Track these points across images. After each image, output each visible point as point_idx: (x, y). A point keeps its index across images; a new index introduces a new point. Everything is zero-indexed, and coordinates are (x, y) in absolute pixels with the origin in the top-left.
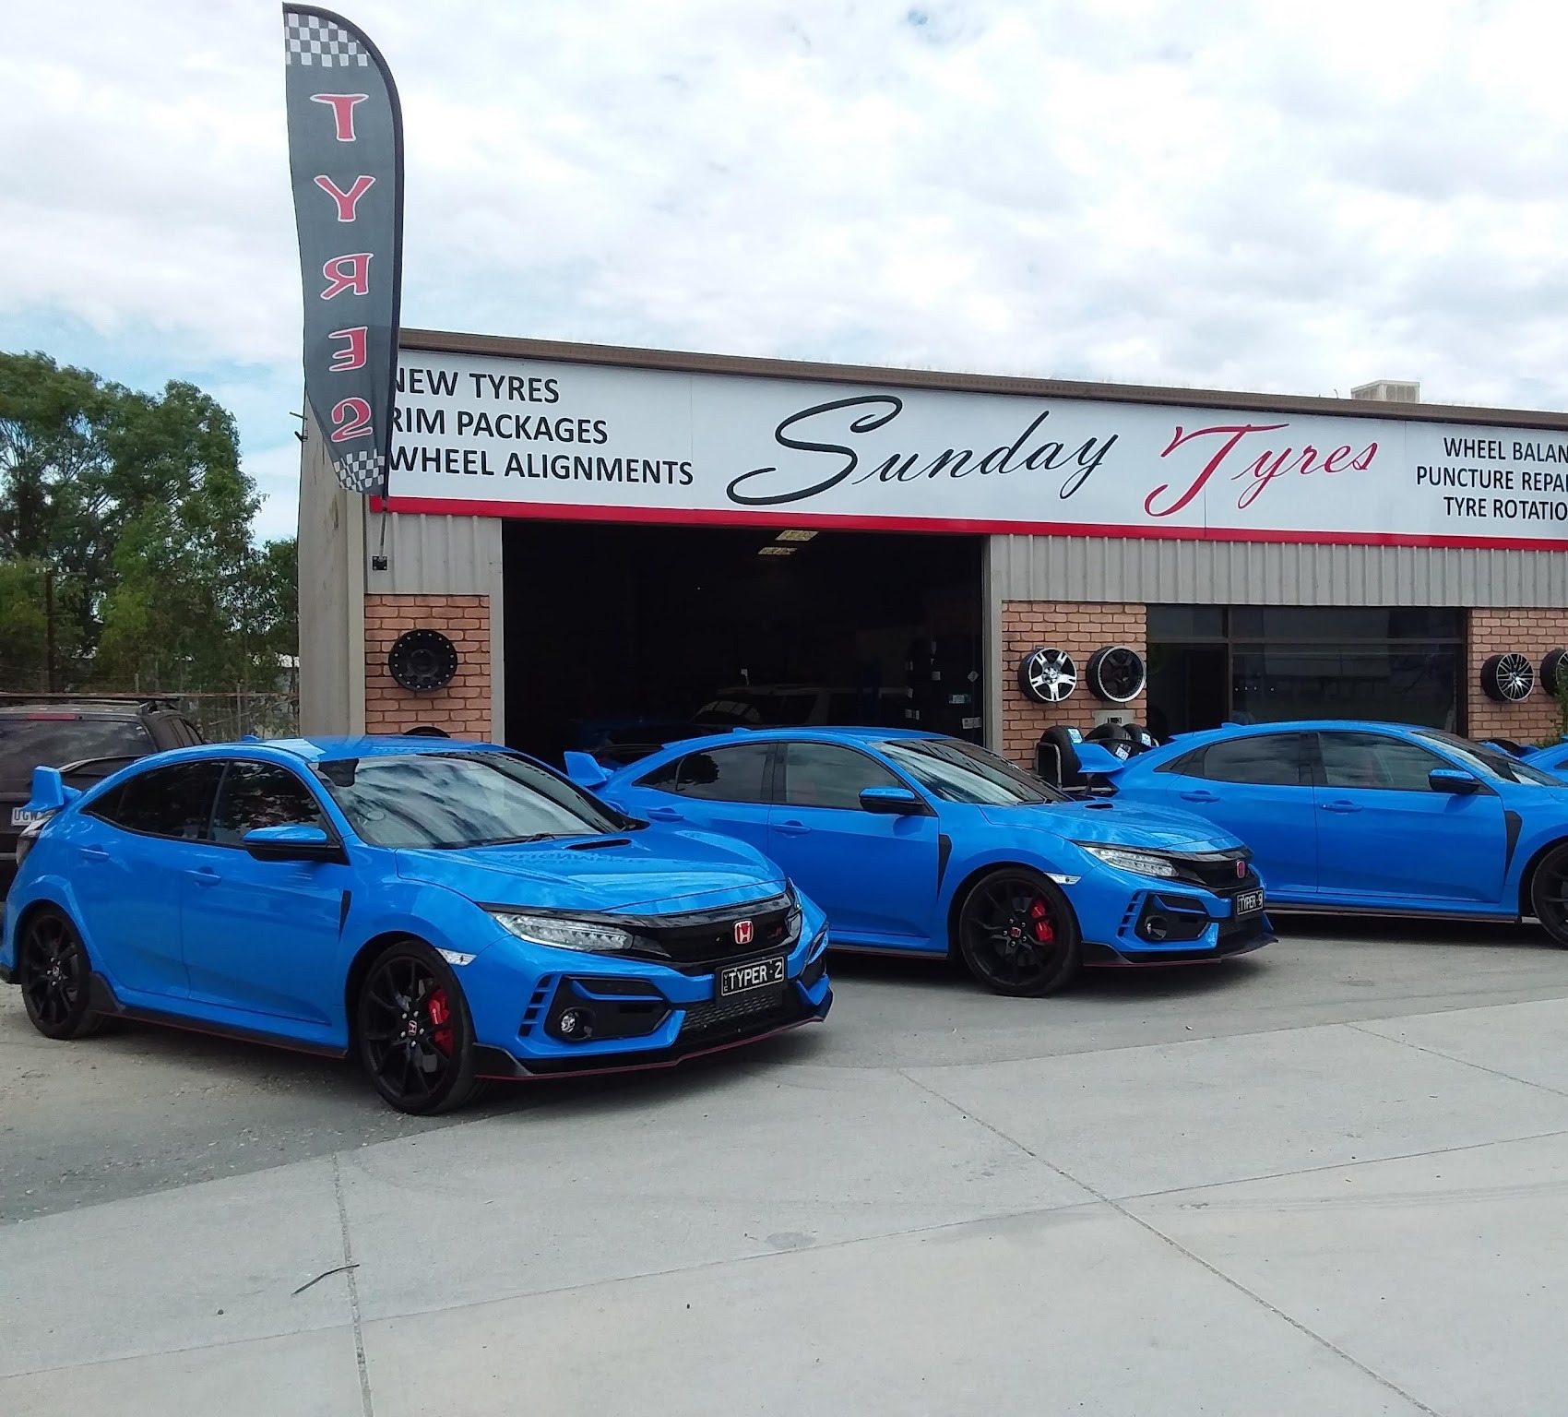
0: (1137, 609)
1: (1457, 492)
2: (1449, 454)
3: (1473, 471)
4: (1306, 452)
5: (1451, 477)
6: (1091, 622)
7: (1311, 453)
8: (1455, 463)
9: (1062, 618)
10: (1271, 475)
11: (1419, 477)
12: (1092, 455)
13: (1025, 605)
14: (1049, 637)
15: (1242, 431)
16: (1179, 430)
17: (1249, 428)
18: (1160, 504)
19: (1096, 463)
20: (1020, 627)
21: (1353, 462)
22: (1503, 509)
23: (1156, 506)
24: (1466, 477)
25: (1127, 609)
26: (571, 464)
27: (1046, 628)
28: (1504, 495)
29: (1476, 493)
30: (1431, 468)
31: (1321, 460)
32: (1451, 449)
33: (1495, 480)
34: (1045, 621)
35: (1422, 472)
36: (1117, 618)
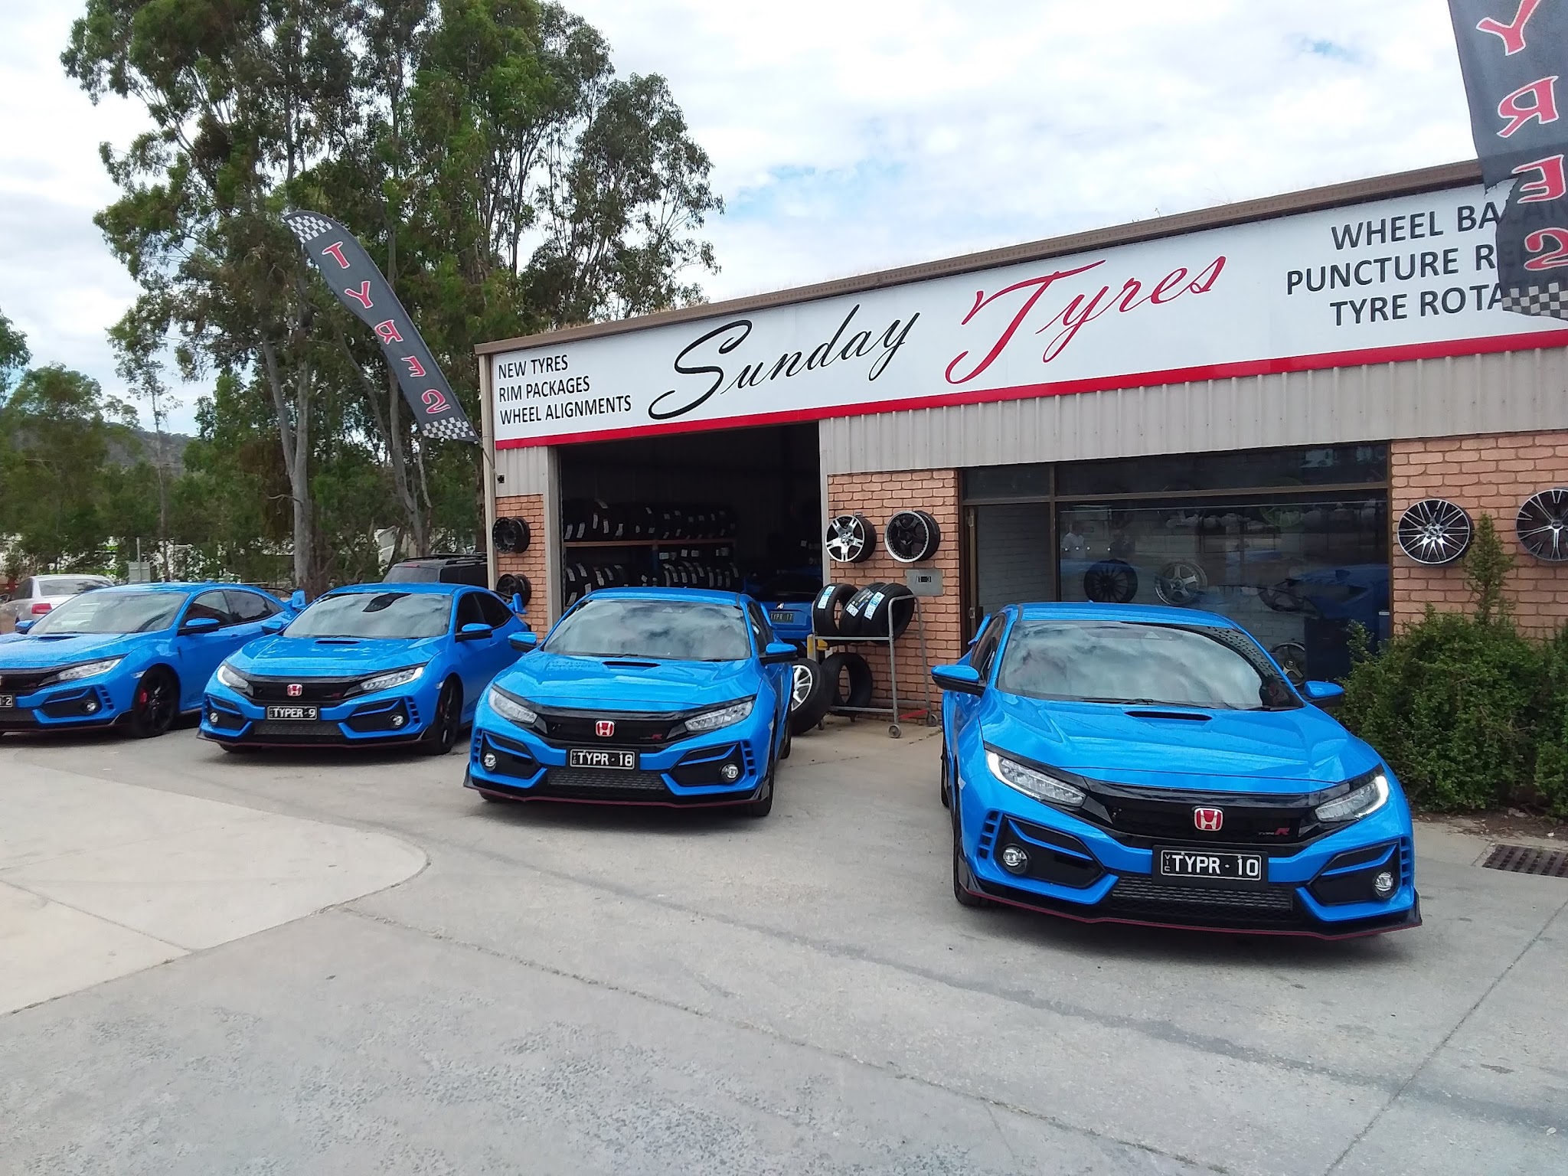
0: (944, 475)
1: (1355, 293)
2: (1339, 246)
3: (1382, 261)
4: (1125, 288)
5: (1340, 275)
6: (902, 489)
7: (1134, 286)
8: (1348, 256)
9: (876, 487)
10: (1083, 320)
11: (1291, 285)
12: (896, 337)
13: (846, 478)
14: (867, 504)
15: (1047, 280)
16: (980, 295)
17: (1057, 276)
18: (960, 371)
19: (900, 343)
20: (842, 497)
21: (1190, 286)
22: (1438, 304)
23: (957, 373)
24: (1369, 272)
25: (936, 475)
26: (573, 407)
27: (864, 496)
28: (1438, 283)
29: (1390, 288)
30: (1309, 271)
31: (1146, 291)
32: (1344, 238)
33: (1424, 265)
34: (863, 491)
35: (1295, 278)
36: (926, 484)
